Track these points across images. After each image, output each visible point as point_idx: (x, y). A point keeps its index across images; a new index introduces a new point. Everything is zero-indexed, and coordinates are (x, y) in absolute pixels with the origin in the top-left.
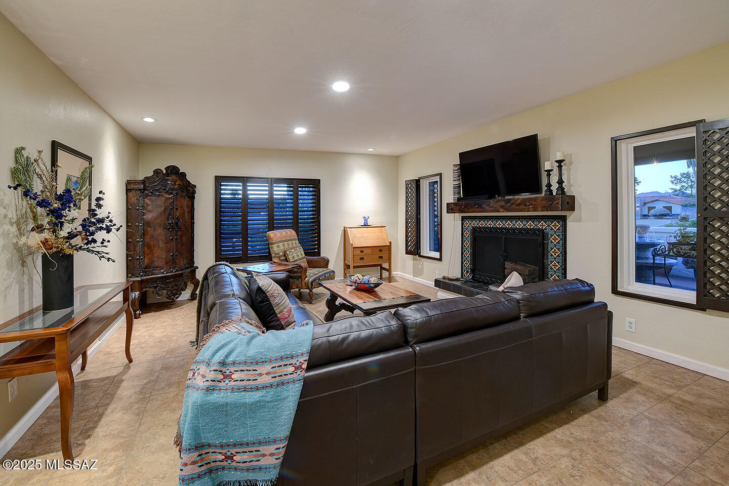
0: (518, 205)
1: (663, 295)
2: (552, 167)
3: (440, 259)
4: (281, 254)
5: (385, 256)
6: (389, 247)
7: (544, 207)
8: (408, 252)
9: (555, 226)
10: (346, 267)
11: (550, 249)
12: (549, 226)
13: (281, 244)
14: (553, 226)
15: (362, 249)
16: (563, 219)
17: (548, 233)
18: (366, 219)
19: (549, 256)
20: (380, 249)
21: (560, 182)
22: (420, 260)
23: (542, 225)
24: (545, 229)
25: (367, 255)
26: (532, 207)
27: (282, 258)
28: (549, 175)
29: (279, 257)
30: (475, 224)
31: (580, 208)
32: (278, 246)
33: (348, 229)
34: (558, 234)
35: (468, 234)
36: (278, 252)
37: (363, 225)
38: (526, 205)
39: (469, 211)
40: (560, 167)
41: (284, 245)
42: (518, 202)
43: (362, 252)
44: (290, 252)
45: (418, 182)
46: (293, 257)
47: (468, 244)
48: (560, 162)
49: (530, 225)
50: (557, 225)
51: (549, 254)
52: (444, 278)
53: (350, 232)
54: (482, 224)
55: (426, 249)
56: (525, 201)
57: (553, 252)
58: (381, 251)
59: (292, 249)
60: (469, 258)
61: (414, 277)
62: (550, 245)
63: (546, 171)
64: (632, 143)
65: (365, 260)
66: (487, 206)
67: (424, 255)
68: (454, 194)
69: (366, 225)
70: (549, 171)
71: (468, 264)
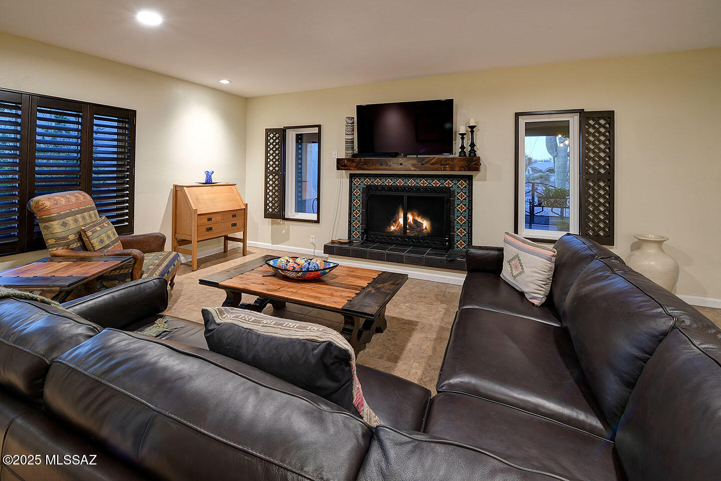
0: (433, 164)
1: (552, 237)
2: (466, 131)
3: (318, 222)
4: (72, 237)
5: (240, 223)
6: (244, 211)
7: (462, 167)
8: (267, 215)
9: (462, 184)
10: (176, 244)
11: (456, 205)
12: (455, 184)
13: (70, 220)
14: (460, 184)
15: (209, 216)
16: (470, 179)
17: (454, 191)
18: (209, 175)
19: (456, 212)
20: (234, 214)
21: (473, 145)
22: (282, 224)
23: (447, 183)
24: (452, 187)
25: (217, 223)
26: (449, 167)
27: (74, 246)
28: (463, 138)
29: (67, 246)
30: (368, 181)
31: (486, 170)
32: (64, 224)
33: (185, 188)
34: (464, 191)
35: (358, 193)
36: (63, 235)
37: (204, 182)
38: (442, 165)
39: (370, 169)
40: (472, 132)
41: (76, 221)
42: (433, 161)
43: (210, 219)
44: (93, 232)
45: (282, 133)
46: (102, 241)
47: (358, 203)
48: (472, 128)
49: (436, 183)
50: (464, 184)
51: (456, 210)
52: (333, 242)
53: (190, 194)
54: (377, 182)
55: (291, 211)
56: (441, 160)
57: (460, 208)
58: (234, 216)
59: (95, 226)
60: (361, 218)
61: (272, 244)
62: (457, 202)
63: (460, 134)
64: (525, 119)
65: (214, 231)
66: (394, 164)
67: (291, 217)
68: (347, 149)
69: (209, 182)
70: (463, 135)
71: (358, 224)
